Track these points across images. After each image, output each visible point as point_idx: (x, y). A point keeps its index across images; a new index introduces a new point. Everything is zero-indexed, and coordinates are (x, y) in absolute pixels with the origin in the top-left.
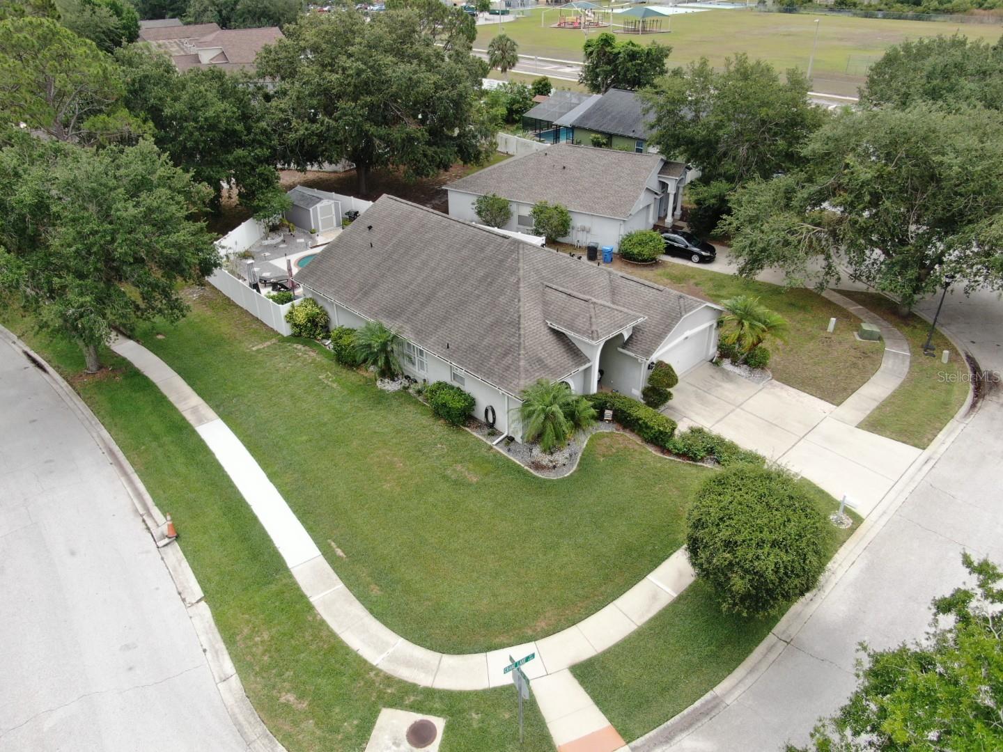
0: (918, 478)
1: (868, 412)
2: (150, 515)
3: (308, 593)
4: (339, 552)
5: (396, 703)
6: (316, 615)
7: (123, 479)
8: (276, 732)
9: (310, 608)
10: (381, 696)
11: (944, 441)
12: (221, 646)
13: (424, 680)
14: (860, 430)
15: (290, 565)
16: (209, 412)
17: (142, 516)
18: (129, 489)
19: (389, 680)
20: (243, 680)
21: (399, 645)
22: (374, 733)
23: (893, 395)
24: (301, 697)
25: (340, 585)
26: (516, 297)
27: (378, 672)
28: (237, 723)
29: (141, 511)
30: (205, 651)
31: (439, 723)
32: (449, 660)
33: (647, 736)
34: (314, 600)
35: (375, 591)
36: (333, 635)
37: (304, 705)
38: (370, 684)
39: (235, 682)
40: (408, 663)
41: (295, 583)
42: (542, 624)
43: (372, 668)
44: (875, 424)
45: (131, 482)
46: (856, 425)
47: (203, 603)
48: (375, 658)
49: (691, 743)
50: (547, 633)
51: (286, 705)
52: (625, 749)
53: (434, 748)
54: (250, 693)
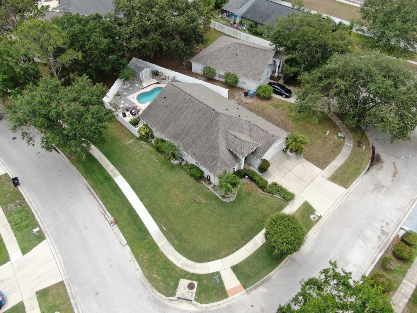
0: (342, 201)
1: (332, 173)
2: (106, 214)
3: (157, 243)
4: (165, 228)
5: (184, 277)
6: (160, 250)
7: (95, 200)
8: (153, 285)
9: (158, 248)
10: (180, 275)
11: (355, 185)
13: (191, 271)
14: (328, 181)
15: (150, 233)
16: (117, 172)
17: (103, 214)
18: (97, 204)
19: (182, 271)
20: (142, 270)
21: (184, 260)
22: (179, 286)
23: (342, 166)
24: (159, 275)
25: (166, 240)
26: (217, 137)
27: (179, 268)
28: (142, 283)
29: (103, 213)
30: (130, 261)
31: (196, 283)
32: (198, 265)
33: (250, 287)
34: (159, 245)
35: (176, 242)
36: (165, 257)
37: (160, 278)
39: (140, 270)
40: (187, 265)
41: (153, 239)
42: (223, 253)
43: (177, 267)
44: (334, 179)
45: (98, 201)
46: (327, 178)
47: (127, 245)
48: (178, 264)
49: (261, 290)
50: (225, 256)
51: (155, 278)
52: (244, 291)
53: (194, 290)
54: (145, 274)
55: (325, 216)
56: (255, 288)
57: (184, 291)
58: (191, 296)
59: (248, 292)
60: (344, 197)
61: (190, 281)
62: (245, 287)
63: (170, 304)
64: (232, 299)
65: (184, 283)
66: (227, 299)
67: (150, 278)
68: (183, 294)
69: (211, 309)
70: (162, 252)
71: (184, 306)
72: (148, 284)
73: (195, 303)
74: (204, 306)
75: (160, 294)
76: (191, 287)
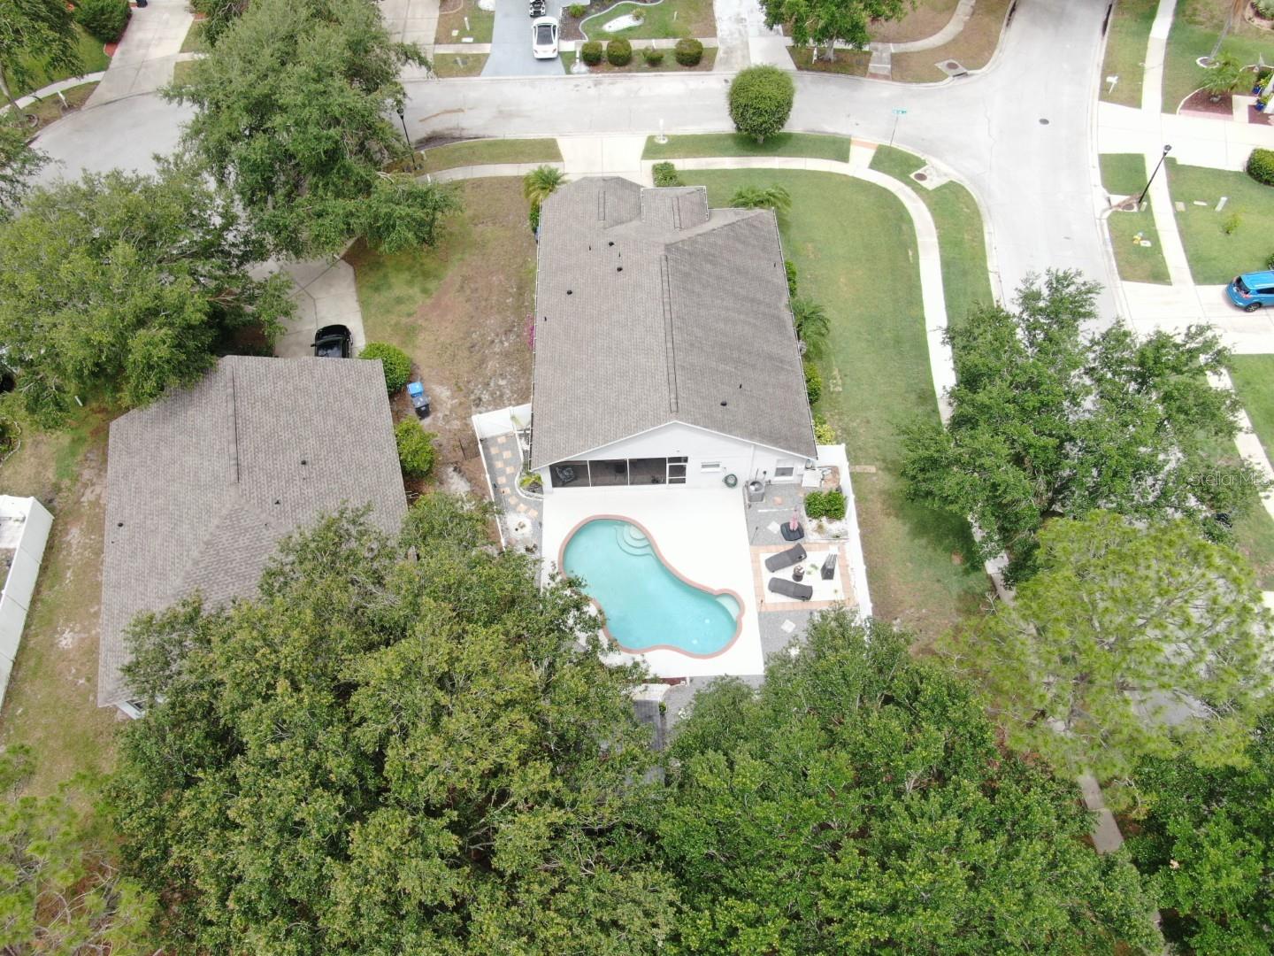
3: (937, 245)
6: (939, 233)
9: (939, 237)
10: (928, 193)
12: (987, 246)
13: (908, 190)
19: (921, 196)
20: (982, 228)
21: (908, 204)
22: (938, 186)
24: (961, 208)
25: (919, 239)
31: (912, 176)
32: (892, 189)
34: (935, 240)
38: (931, 198)
39: (986, 231)
40: (909, 197)
41: (940, 251)
43: (925, 203)
47: (990, 270)
48: (922, 205)
49: (829, 129)
50: (846, 176)
52: (853, 139)
53: (920, 171)
54: (981, 221)
55: (643, 134)
56: (835, 133)
57: (936, 178)
58: (928, 170)
59: (850, 136)
60: (578, 135)
61: (918, 181)
62: (848, 140)
63: (963, 179)
64: (876, 141)
65: (929, 185)
66: (882, 144)
67: (976, 213)
68: (938, 176)
69: (911, 148)
70: (937, 228)
71: (943, 167)
72: (983, 209)
73: (927, 162)
74: (918, 155)
75: (972, 193)
76: (921, 177)
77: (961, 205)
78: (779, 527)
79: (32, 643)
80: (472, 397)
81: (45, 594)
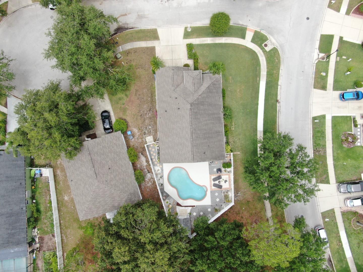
1: (152, 41)
3: (266, 75)
4: (258, 79)
5: (266, 51)
6: (267, 70)
10: (267, 53)
11: (150, 27)
12: (280, 75)
13: (261, 51)
14: (160, 39)
15: (265, 82)
19: (264, 54)
20: (280, 68)
21: (260, 58)
22: (270, 49)
24: (275, 60)
25: (261, 73)
28: (283, 62)
31: (263, 45)
32: (256, 51)
33: (244, 27)
34: (266, 73)
35: (258, 68)
36: (267, 65)
38: (267, 55)
39: (281, 68)
40: (261, 55)
41: (267, 78)
43: (265, 57)
44: (156, 38)
46: (159, 41)
47: (279, 84)
48: (264, 58)
49: (241, 23)
50: (243, 46)
51: (277, 60)
52: (248, 27)
53: (266, 43)
54: (280, 65)
55: (183, 26)
56: (242, 25)
57: (270, 46)
58: (268, 42)
59: (247, 26)
60: (163, 27)
61: (265, 47)
62: (246, 28)
63: (278, 46)
64: (255, 28)
65: (268, 49)
66: (256, 30)
67: (279, 61)
68: (271, 45)
69: (265, 32)
70: (267, 68)
71: (273, 41)
72: (281, 60)
73: (269, 38)
74: (266, 35)
75: (279, 52)
76: (266, 45)
77: (275, 58)
78: (216, 170)
79: (59, 199)
80: (143, 132)
81: (58, 187)
